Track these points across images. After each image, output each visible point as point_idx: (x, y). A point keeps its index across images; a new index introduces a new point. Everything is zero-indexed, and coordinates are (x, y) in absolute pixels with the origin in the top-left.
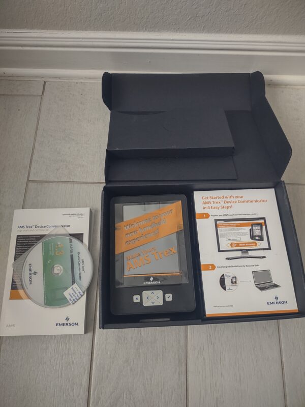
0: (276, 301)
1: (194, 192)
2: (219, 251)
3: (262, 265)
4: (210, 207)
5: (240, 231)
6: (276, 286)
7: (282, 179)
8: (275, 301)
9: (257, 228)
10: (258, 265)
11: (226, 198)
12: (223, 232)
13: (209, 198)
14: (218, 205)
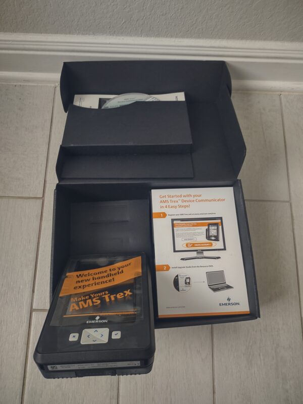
0: (229, 303)
1: (152, 191)
2: (175, 251)
3: (216, 266)
4: (168, 206)
5: (196, 231)
6: (229, 287)
7: (239, 178)
8: (227, 302)
9: (213, 228)
10: (212, 266)
11: (184, 196)
12: (179, 232)
13: (167, 197)
14: (176, 204)
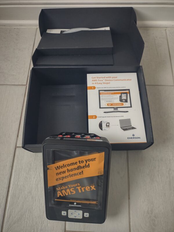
1: (88, 75)
2: (100, 108)
3: (125, 116)
4: (96, 83)
5: (114, 97)
6: (133, 128)
7: (141, 65)
8: (133, 137)
9: (124, 95)
10: (123, 116)
11: (107, 78)
12: (103, 97)
13: (96, 78)
14: (102, 82)
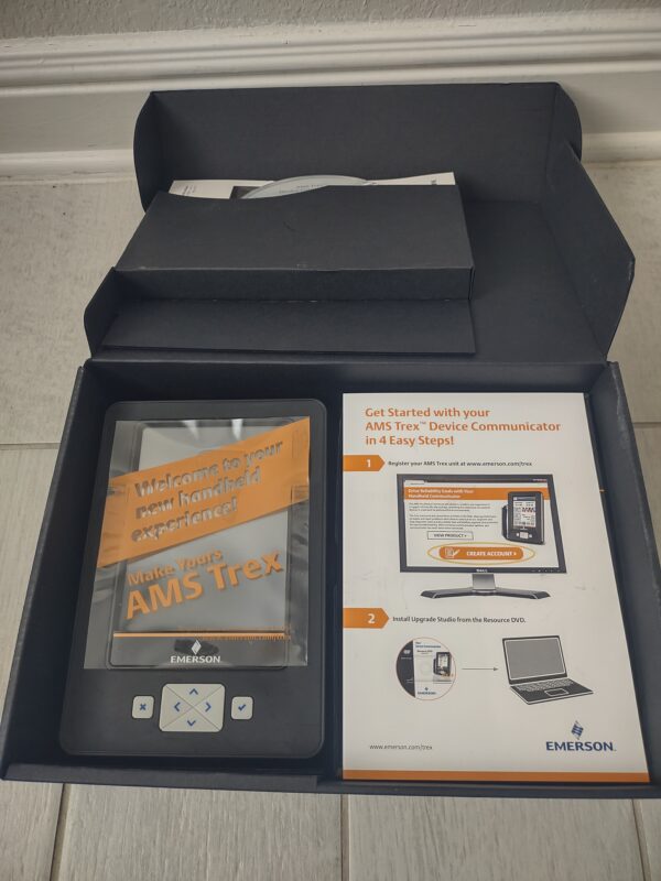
0: (577, 739)
2: (404, 568)
3: (534, 620)
4: (388, 439)
5: (473, 512)
6: (576, 689)
8: (573, 738)
9: (524, 504)
10: (521, 620)
11: (438, 414)
12: (419, 513)
13: (386, 413)
14: (413, 434)
